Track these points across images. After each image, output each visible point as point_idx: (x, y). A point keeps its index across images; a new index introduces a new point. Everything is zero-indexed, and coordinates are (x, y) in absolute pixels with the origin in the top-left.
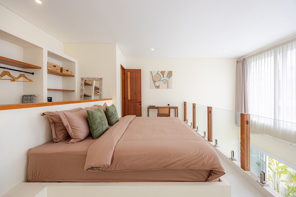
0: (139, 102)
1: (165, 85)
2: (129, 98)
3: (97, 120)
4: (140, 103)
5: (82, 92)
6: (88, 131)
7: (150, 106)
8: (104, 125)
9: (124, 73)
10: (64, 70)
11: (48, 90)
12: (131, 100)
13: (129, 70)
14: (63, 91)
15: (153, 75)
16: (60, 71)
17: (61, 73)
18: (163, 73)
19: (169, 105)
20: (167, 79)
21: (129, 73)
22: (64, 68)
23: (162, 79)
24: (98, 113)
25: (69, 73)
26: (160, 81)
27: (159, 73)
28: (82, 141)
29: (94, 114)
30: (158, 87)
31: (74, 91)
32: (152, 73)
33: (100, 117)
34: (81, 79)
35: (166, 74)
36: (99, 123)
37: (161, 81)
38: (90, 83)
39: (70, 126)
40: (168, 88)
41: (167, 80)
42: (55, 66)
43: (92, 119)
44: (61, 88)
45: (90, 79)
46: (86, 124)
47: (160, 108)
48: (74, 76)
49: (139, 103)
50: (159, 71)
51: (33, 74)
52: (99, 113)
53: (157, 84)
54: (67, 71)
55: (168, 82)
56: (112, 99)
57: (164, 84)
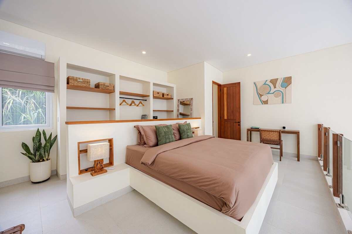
0: (237, 122)
1: (279, 98)
2: (226, 118)
3: (162, 133)
4: (239, 124)
5: (178, 112)
6: (156, 141)
7: (251, 128)
8: (168, 138)
9: (220, 89)
10: (165, 95)
11: (154, 111)
12: (228, 119)
13: (225, 86)
14: (167, 111)
15: (259, 87)
16: (162, 96)
17: (163, 98)
18: (274, 82)
19: (284, 128)
20: (282, 89)
21: (225, 89)
22: (165, 94)
23: (273, 90)
24: (164, 129)
25: (169, 97)
26: (269, 93)
27: (268, 83)
28: (151, 147)
29: (160, 129)
30: (266, 102)
31: (173, 111)
32: (257, 84)
33: (164, 132)
34: (178, 100)
35: (278, 84)
36: (163, 136)
37: (271, 93)
38: (188, 103)
39: (145, 136)
40: (283, 103)
41: (282, 91)
42: (158, 93)
43: (158, 132)
44: (166, 109)
45: (188, 100)
46: (155, 136)
47: (262, 130)
48: (173, 99)
49: (237, 124)
50: (267, 81)
51: (146, 100)
52: (166, 129)
53: (264, 98)
54: (168, 95)
55: (283, 94)
56: (200, 118)
57: (276, 97)
